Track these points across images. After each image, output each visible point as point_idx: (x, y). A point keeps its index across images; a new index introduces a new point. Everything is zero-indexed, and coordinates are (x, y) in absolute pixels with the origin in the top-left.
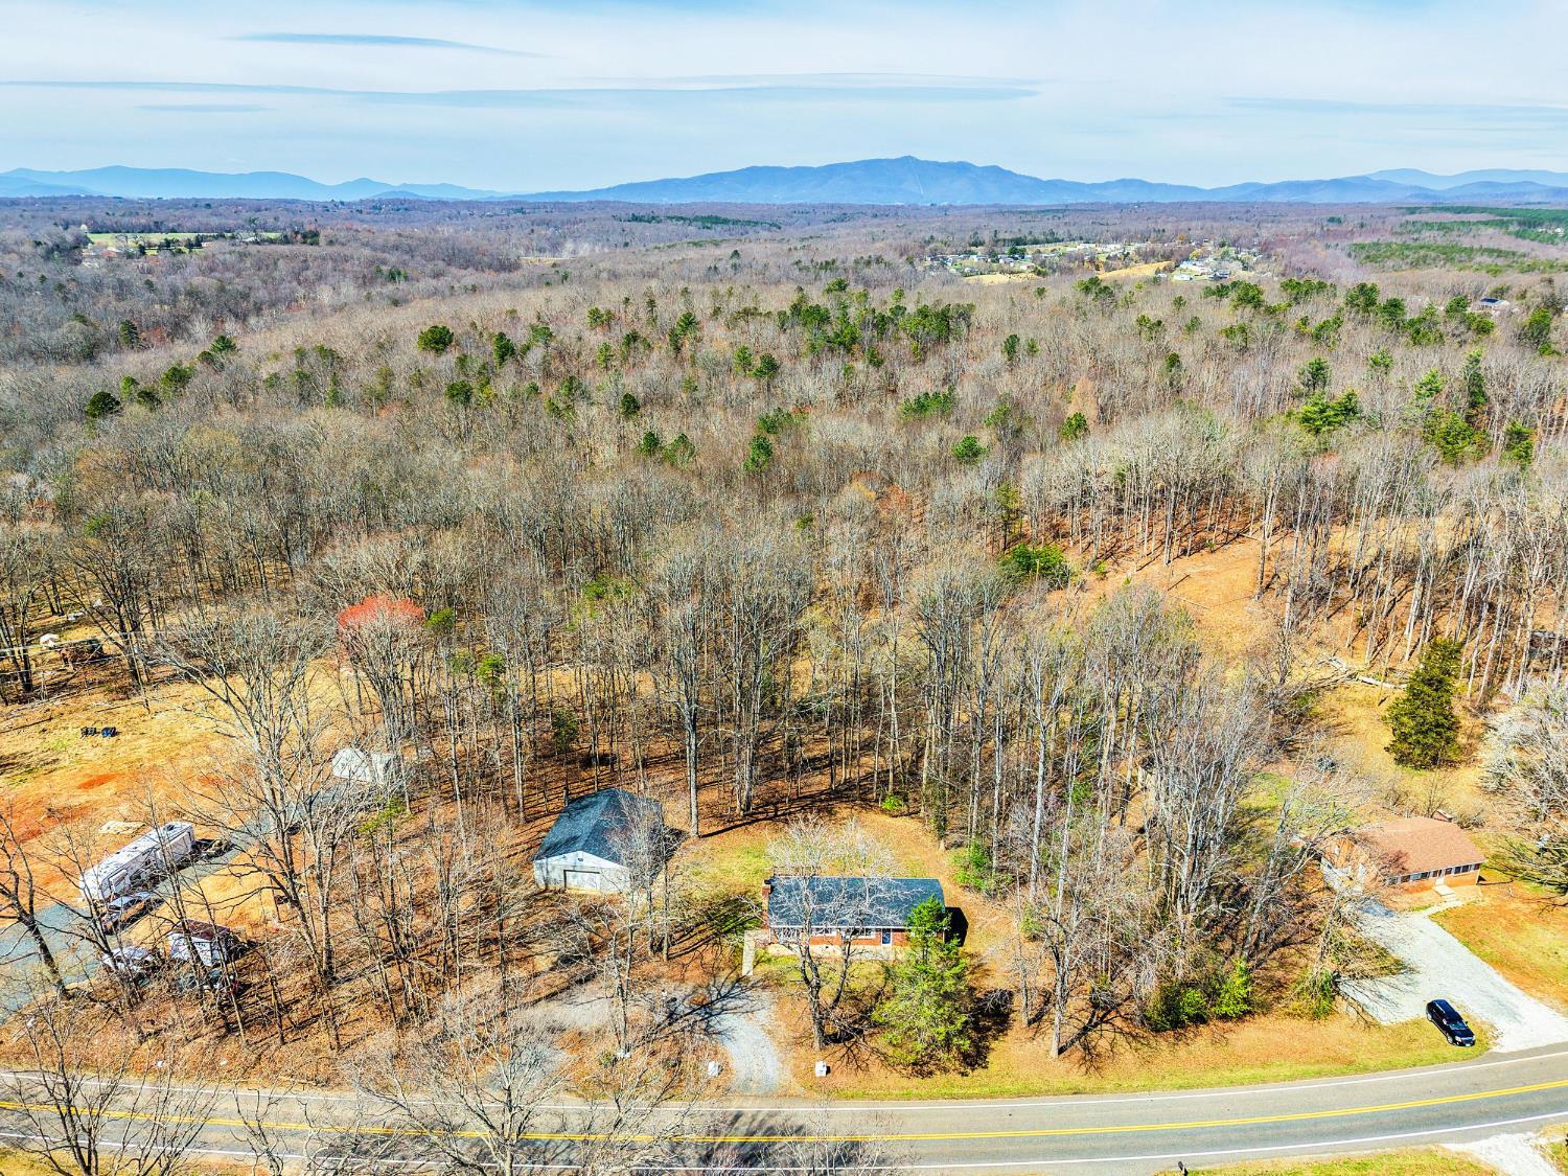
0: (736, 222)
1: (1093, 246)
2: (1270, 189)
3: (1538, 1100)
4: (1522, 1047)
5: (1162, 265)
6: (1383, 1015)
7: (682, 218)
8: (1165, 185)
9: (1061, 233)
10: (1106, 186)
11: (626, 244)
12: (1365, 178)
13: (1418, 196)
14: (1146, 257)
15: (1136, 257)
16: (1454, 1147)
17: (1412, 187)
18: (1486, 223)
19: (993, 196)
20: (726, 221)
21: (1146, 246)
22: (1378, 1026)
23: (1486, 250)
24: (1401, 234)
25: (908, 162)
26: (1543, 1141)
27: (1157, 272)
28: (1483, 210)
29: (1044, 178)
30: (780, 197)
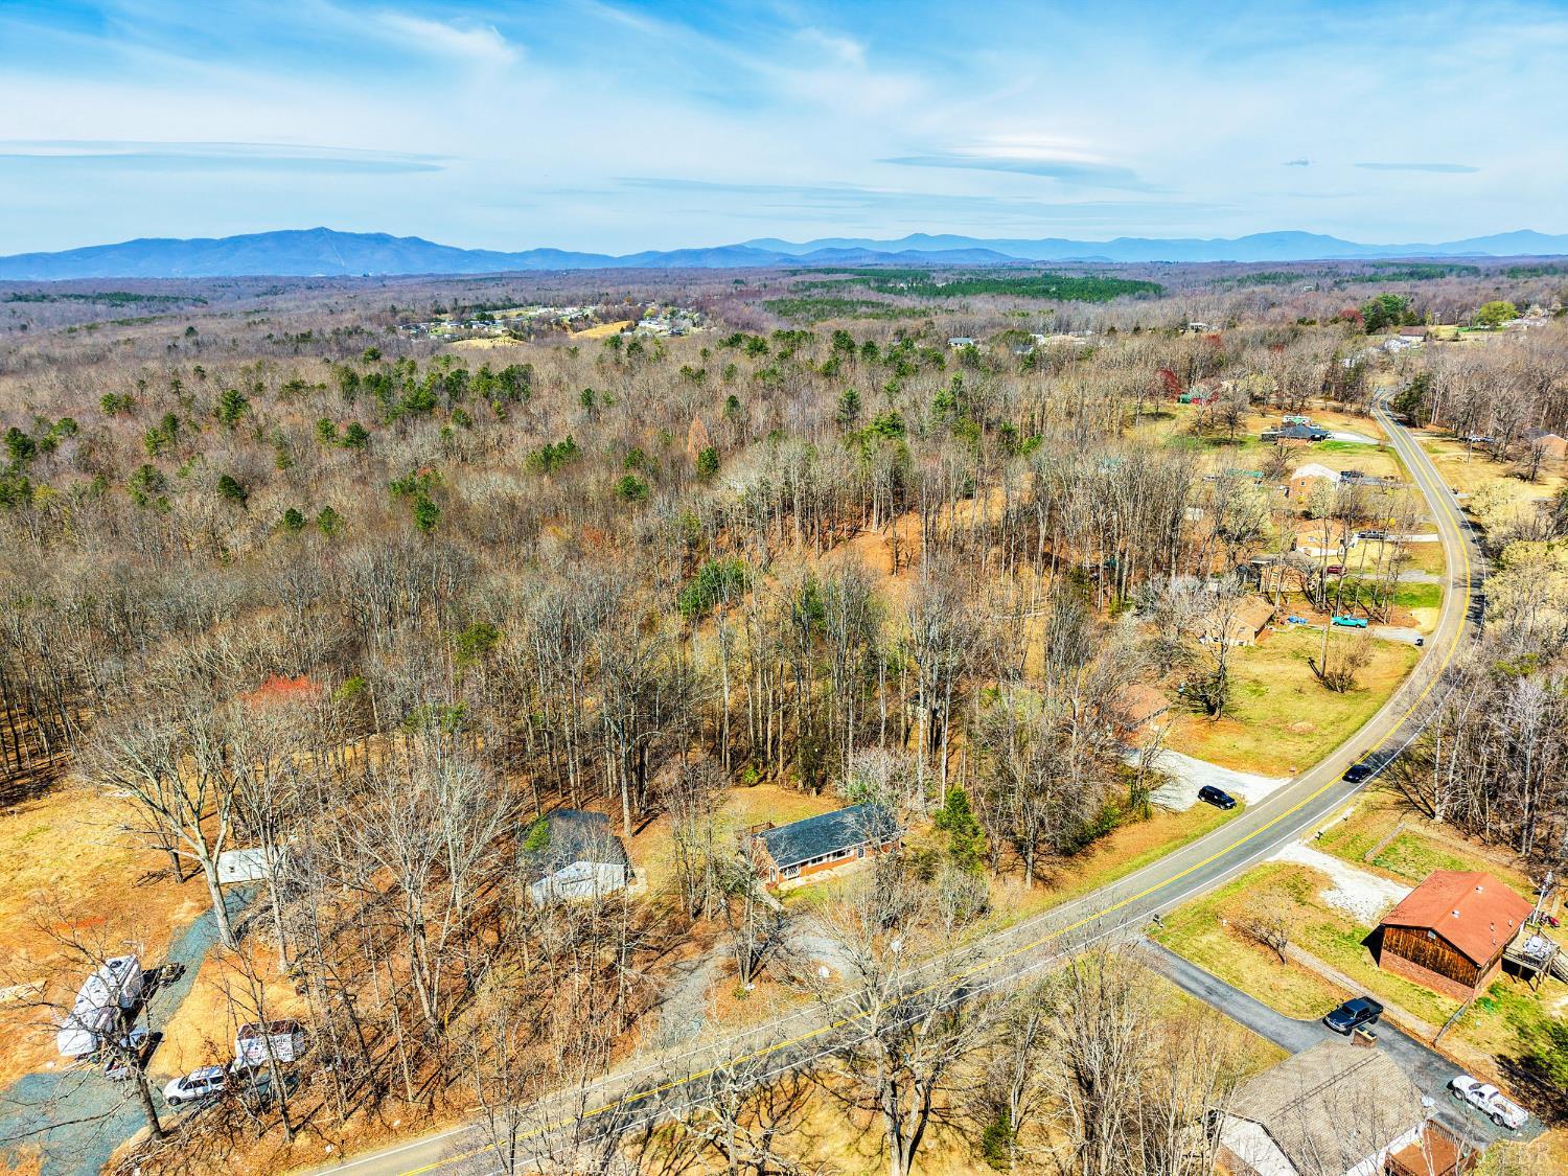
0: (151, 298)
1: (552, 310)
2: (669, 256)
3: (1288, 823)
4: (1259, 799)
5: (624, 324)
6: (1176, 806)
7: (82, 297)
8: (578, 254)
9: (517, 299)
10: (525, 255)
11: (24, 328)
12: (740, 247)
13: (785, 260)
14: (605, 318)
15: (596, 319)
16: (1270, 859)
17: (778, 254)
18: (853, 281)
19: (420, 266)
20: (137, 298)
21: (601, 308)
22: (1182, 814)
23: (863, 302)
24: (796, 292)
25: (321, 233)
26: (1306, 841)
27: (622, 330)
28: (844, 271)
29: (467, 248)
30: (179, 271)
